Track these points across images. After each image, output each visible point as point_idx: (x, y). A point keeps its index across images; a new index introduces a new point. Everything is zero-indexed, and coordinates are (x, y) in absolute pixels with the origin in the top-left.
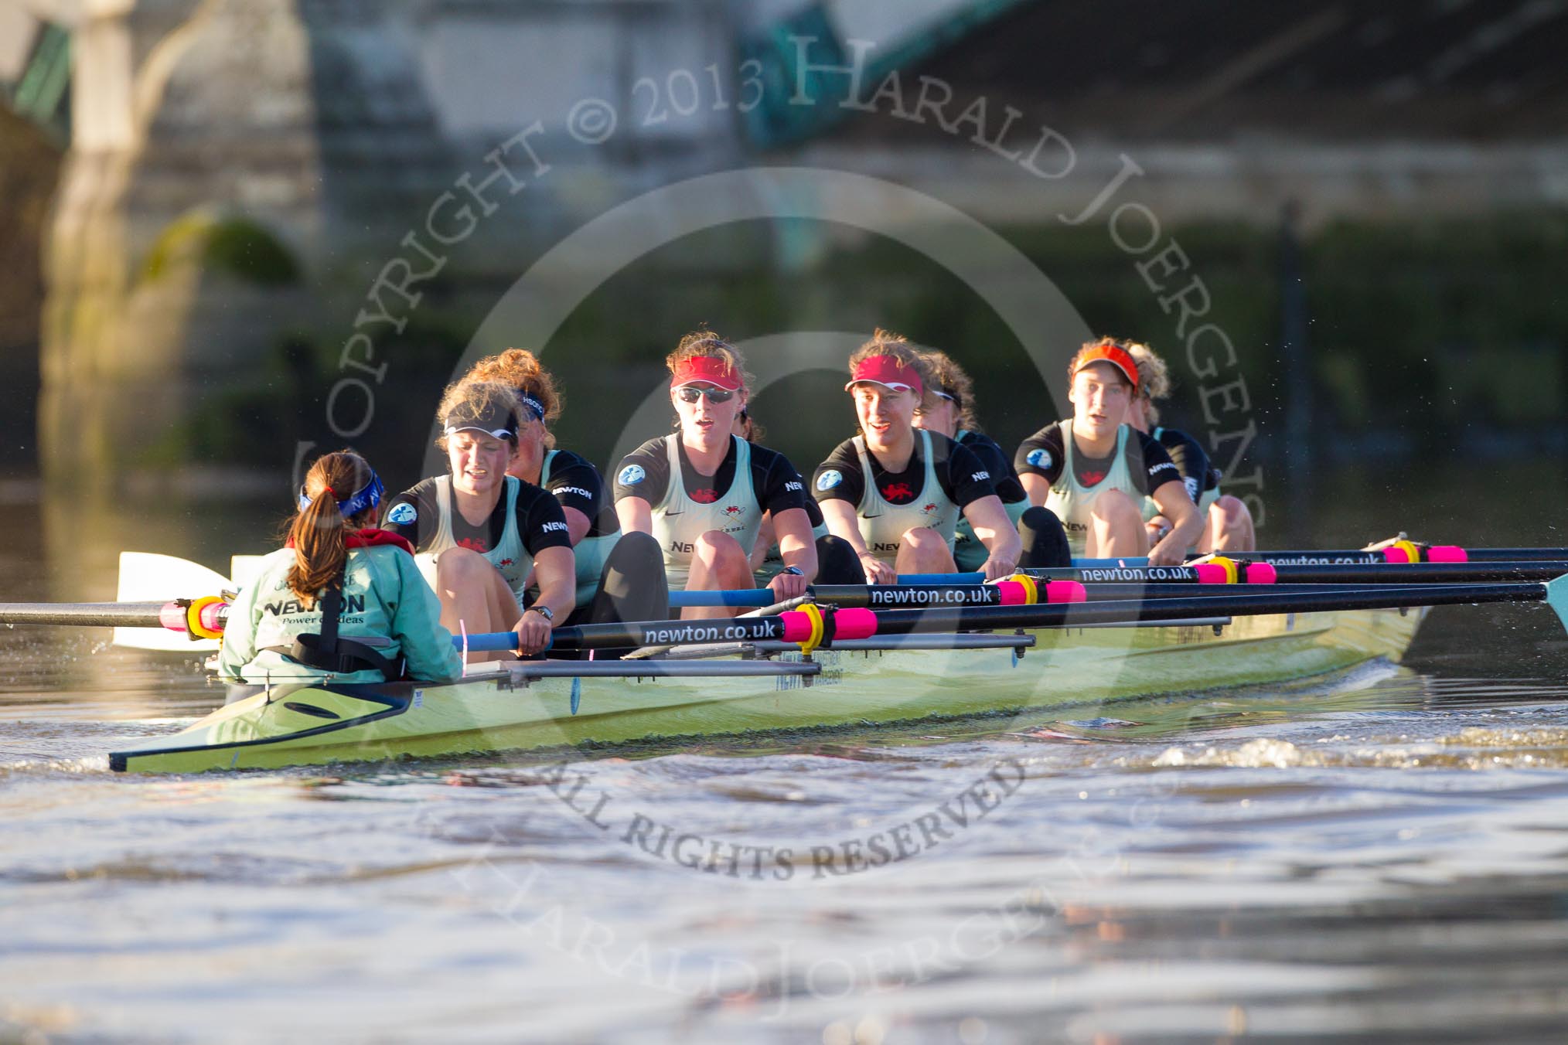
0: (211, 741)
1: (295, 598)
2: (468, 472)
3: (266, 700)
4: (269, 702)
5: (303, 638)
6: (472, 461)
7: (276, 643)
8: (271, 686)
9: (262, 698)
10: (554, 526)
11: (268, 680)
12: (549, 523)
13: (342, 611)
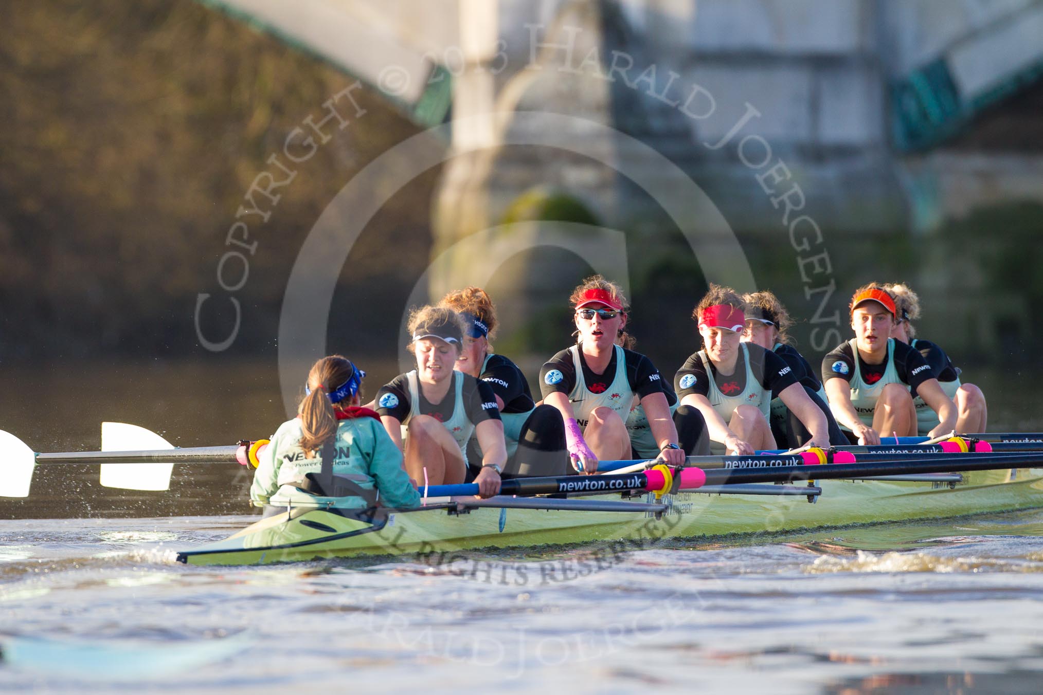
0: (245, 546)
1: (304, 451)
2: (429, 367)
5: (309, 476)
6: (431, 359)
7: (292, 480)
10: (489, 405)
11: (290, 504)
12: (486, 404)
13: (335, 457)
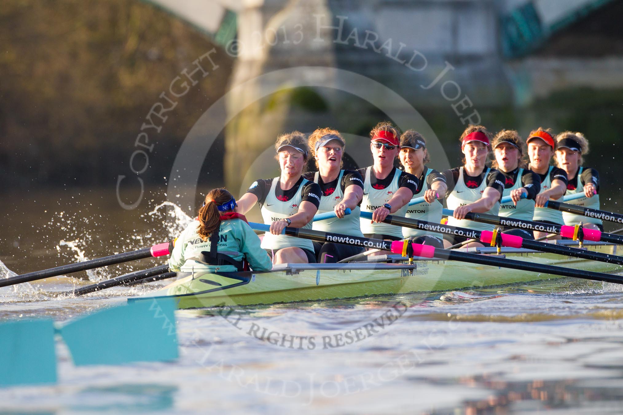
0: (168, 294)
1: (200, 238)
2: (287, 167)
3: (192, 278)
4: (193, 279)
5: (203, 253)
6: (288, 162)
7: (192, 256)
8: (194, 273)
9: (191, 277)
11: (193, 270)
13: (218, 241)
